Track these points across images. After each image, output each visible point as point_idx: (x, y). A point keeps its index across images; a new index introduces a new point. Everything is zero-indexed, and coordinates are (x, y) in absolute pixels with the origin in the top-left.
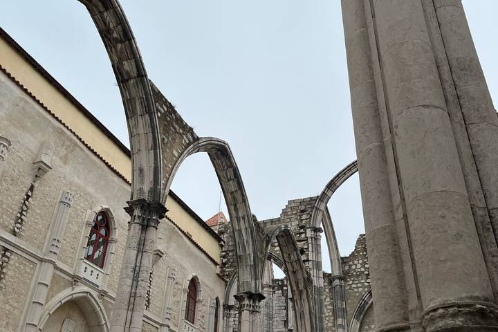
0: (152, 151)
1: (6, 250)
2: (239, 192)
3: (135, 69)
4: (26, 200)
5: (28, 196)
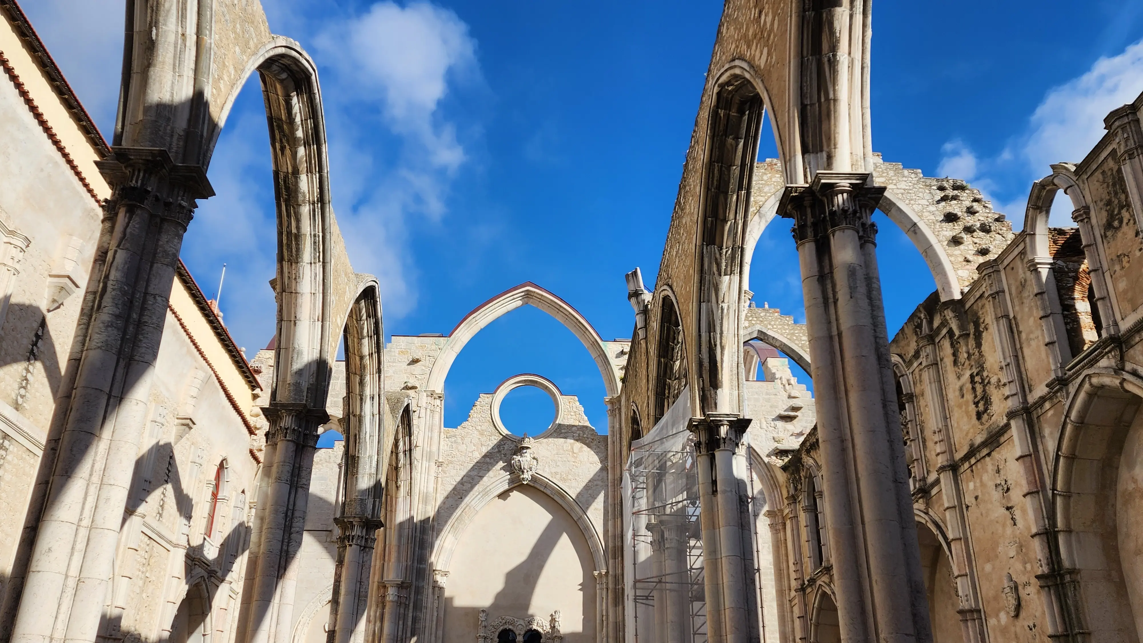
0: (320, 323)
4: (35, 344)
5: (38, 337)
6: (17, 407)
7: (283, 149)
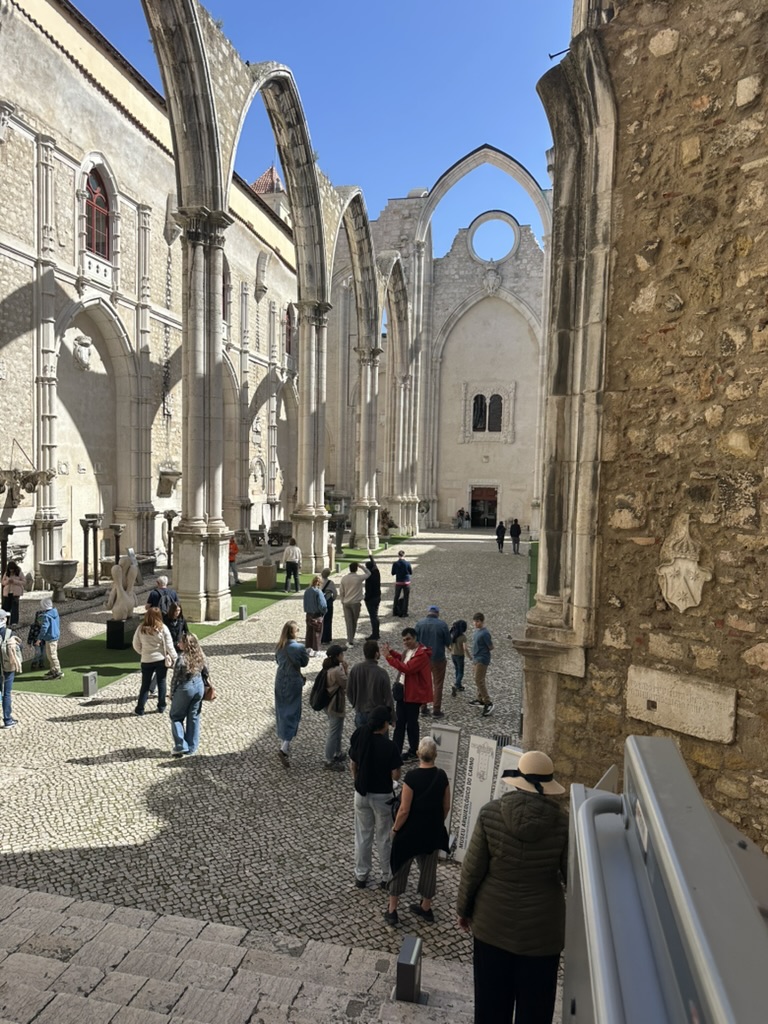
0: (318, 246)
1: (166, 325)
2: (366, 241)
3: (304, 156)
4: (168, 268)
5: (169, 263)
6: (168, 307)
7: (280, 131)
